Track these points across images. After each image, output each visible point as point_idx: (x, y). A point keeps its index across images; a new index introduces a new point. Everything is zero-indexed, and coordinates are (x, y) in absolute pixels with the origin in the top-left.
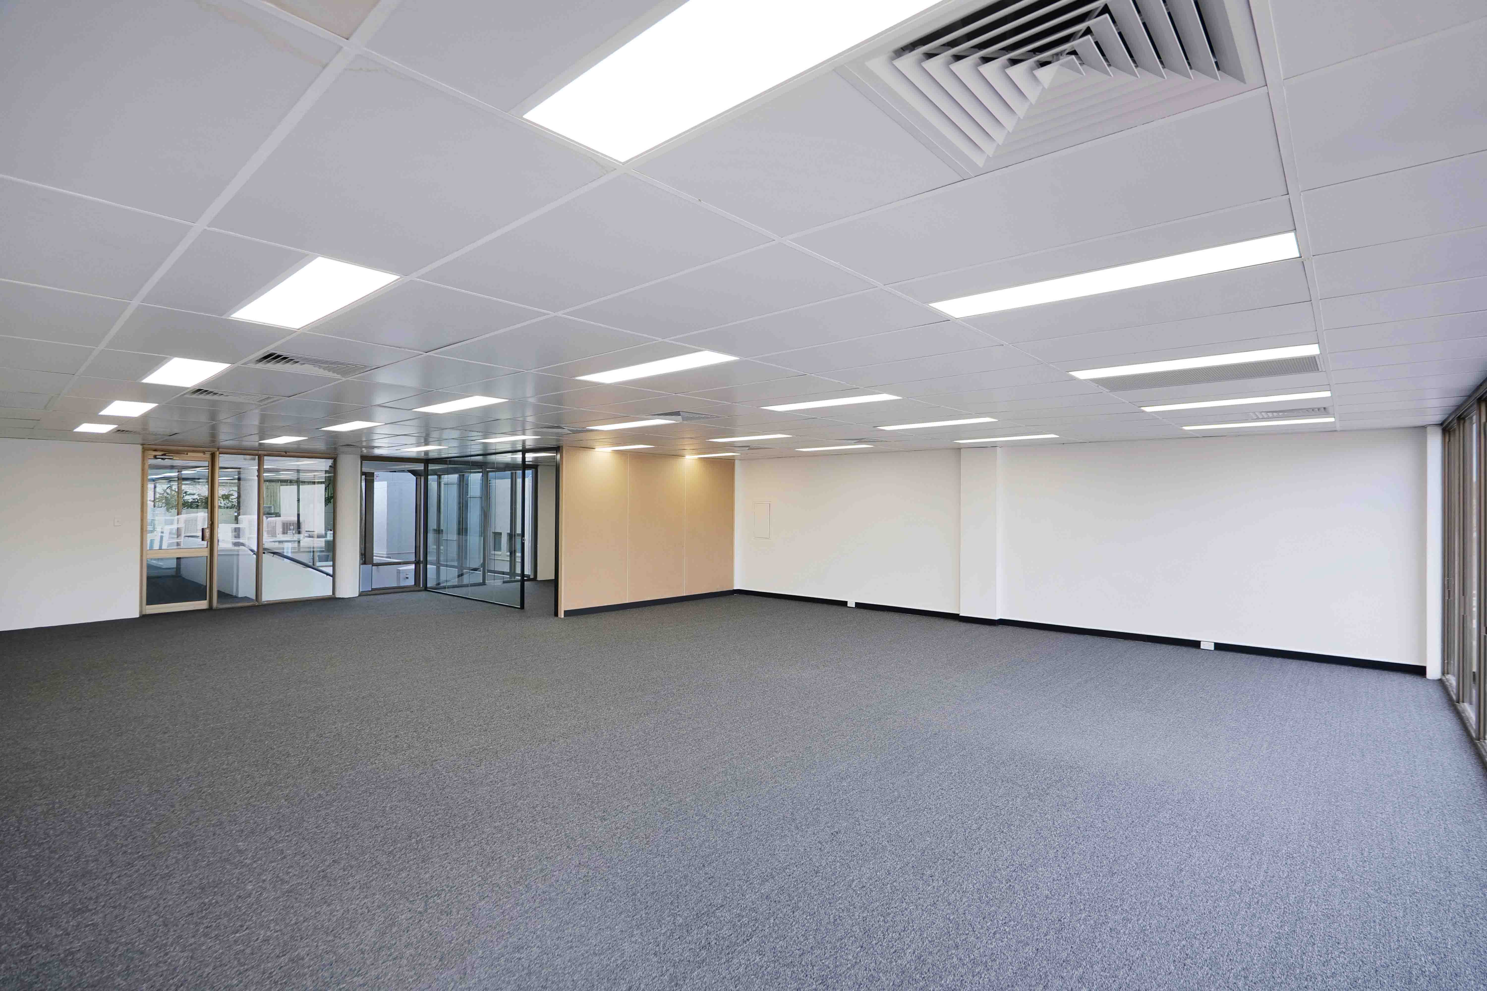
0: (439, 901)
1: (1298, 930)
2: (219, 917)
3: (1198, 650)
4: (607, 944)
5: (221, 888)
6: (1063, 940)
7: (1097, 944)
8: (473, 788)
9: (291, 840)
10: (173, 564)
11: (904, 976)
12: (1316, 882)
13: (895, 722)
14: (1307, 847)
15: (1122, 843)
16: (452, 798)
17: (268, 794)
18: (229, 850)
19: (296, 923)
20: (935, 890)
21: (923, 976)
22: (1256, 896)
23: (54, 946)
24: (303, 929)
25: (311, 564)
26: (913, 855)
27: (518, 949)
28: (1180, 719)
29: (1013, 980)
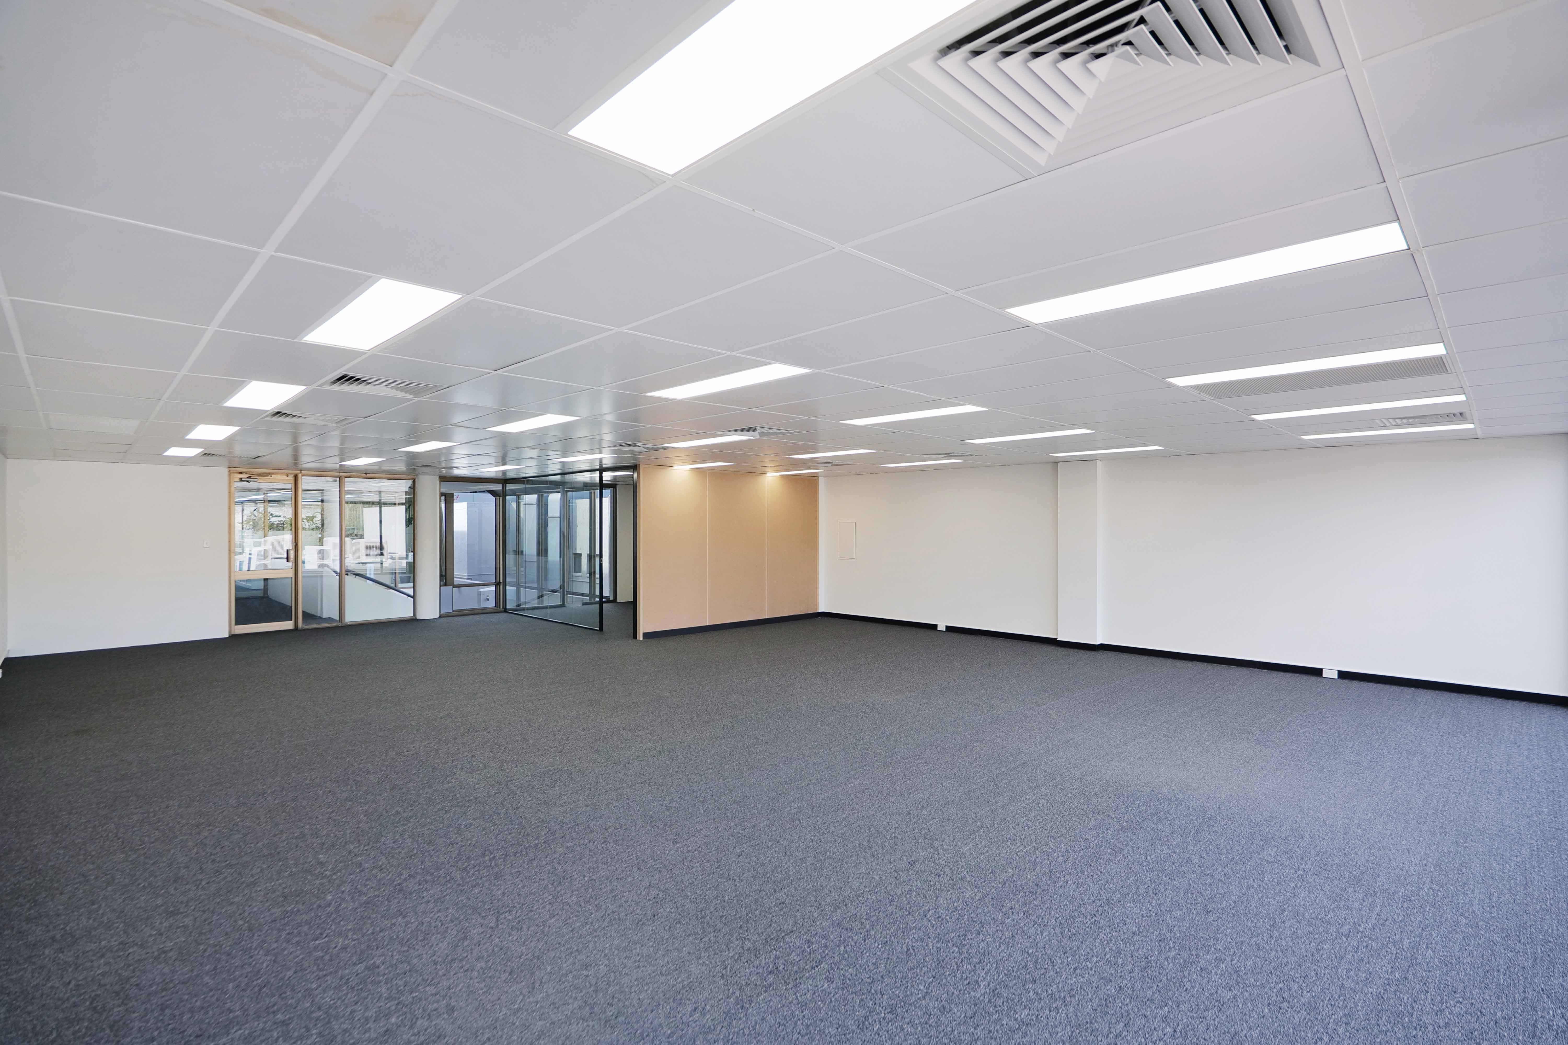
0: (510, 917)
1: (1410, 977)
2: (300, 925)
3: (1319, 679)
4: (674, 965)
5: (303, 897)
6: (1148, 978)
7: (1185, 984)
8: (546, 809)
9: (369, 854)
10: (261, 585)
11: (976, 1008)
12: (1435, 927)
13: (982, 750)
14: (1428, 889)
15: (1219, 880)
16: (525, 818)
17: (348, 809)
18: (310, 862)
19: (373, 933)
20: (1015, 923)
21: (996, 1009)
22: (1365, 940)
23: (150, 944)
24: (379, 939)
25: (393, 585)
26: (993, 886)
27: (586, 966)
28: (1294, 752)
29: (1092, 1017)
